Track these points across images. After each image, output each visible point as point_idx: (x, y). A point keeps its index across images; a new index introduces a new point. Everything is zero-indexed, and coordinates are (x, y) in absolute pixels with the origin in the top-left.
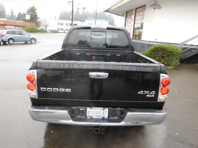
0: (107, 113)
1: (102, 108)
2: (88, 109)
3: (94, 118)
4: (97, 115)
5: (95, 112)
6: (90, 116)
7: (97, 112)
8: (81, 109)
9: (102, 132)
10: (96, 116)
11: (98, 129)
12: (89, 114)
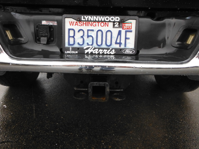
0: (132, 36)
1: (117, 19)
2: (69, 23)
3: (90, 51)
4: (99, 43)
5: (90, 33)
6: (76, 46)
7: (100, 33)
8: (44, 23)
9: (117, 97)
10: (95, 45)
11: (102, 84)
12: (72, 40)
